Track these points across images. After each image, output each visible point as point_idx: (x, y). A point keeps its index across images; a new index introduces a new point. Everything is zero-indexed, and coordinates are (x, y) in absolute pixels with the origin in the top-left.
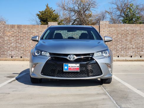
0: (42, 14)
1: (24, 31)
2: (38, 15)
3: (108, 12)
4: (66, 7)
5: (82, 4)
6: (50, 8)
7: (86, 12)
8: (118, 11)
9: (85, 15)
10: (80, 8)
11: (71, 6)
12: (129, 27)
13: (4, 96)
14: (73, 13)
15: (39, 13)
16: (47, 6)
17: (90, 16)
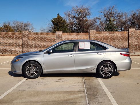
0: (55, 20)
1: (41, 37)
2: (52, 21)
3: (98, 18)
4: (70, 15)
5: (81, 13)
6: (60, 16)
7: (84, 18)
8: (105, 18)
9: (83, 20)
10: (80, 16)
11: (74, 15)
12: (109, 34)
13: (21, 93)
14: (75, 19)
15: (53, 20)
16: (58, 15)
17: (86, 21)
